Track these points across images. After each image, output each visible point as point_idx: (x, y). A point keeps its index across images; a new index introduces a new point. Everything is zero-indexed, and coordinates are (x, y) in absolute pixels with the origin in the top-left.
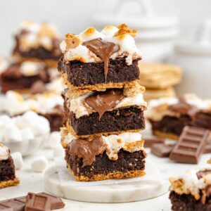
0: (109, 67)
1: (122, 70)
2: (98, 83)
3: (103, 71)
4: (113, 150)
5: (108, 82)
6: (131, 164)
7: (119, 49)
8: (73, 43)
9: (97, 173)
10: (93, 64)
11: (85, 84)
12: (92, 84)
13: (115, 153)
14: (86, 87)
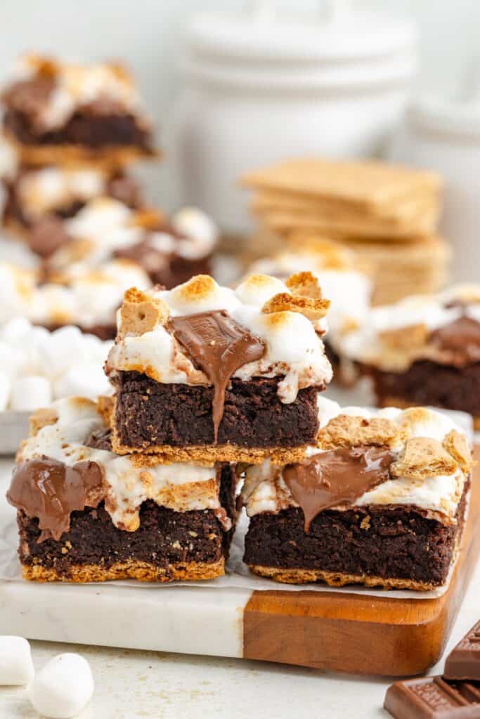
0: (227, 403)
1: (264, 414)
2: (192, 442)
3: (210, 411)
4: (126, 500)
5: (222, 442)
6: (176, 545)
7: (265, 351)
8: (142, 317)
9: (80, 562)
10: (182, 388)
11: (155, 443)
12: (174, 445)
13: (128, 511)
14: (158, 449)
